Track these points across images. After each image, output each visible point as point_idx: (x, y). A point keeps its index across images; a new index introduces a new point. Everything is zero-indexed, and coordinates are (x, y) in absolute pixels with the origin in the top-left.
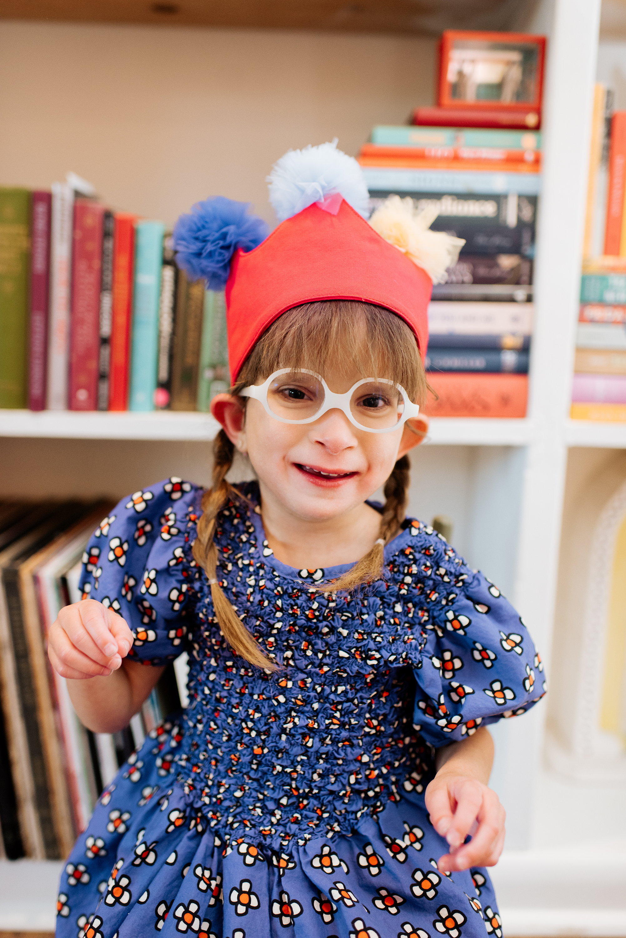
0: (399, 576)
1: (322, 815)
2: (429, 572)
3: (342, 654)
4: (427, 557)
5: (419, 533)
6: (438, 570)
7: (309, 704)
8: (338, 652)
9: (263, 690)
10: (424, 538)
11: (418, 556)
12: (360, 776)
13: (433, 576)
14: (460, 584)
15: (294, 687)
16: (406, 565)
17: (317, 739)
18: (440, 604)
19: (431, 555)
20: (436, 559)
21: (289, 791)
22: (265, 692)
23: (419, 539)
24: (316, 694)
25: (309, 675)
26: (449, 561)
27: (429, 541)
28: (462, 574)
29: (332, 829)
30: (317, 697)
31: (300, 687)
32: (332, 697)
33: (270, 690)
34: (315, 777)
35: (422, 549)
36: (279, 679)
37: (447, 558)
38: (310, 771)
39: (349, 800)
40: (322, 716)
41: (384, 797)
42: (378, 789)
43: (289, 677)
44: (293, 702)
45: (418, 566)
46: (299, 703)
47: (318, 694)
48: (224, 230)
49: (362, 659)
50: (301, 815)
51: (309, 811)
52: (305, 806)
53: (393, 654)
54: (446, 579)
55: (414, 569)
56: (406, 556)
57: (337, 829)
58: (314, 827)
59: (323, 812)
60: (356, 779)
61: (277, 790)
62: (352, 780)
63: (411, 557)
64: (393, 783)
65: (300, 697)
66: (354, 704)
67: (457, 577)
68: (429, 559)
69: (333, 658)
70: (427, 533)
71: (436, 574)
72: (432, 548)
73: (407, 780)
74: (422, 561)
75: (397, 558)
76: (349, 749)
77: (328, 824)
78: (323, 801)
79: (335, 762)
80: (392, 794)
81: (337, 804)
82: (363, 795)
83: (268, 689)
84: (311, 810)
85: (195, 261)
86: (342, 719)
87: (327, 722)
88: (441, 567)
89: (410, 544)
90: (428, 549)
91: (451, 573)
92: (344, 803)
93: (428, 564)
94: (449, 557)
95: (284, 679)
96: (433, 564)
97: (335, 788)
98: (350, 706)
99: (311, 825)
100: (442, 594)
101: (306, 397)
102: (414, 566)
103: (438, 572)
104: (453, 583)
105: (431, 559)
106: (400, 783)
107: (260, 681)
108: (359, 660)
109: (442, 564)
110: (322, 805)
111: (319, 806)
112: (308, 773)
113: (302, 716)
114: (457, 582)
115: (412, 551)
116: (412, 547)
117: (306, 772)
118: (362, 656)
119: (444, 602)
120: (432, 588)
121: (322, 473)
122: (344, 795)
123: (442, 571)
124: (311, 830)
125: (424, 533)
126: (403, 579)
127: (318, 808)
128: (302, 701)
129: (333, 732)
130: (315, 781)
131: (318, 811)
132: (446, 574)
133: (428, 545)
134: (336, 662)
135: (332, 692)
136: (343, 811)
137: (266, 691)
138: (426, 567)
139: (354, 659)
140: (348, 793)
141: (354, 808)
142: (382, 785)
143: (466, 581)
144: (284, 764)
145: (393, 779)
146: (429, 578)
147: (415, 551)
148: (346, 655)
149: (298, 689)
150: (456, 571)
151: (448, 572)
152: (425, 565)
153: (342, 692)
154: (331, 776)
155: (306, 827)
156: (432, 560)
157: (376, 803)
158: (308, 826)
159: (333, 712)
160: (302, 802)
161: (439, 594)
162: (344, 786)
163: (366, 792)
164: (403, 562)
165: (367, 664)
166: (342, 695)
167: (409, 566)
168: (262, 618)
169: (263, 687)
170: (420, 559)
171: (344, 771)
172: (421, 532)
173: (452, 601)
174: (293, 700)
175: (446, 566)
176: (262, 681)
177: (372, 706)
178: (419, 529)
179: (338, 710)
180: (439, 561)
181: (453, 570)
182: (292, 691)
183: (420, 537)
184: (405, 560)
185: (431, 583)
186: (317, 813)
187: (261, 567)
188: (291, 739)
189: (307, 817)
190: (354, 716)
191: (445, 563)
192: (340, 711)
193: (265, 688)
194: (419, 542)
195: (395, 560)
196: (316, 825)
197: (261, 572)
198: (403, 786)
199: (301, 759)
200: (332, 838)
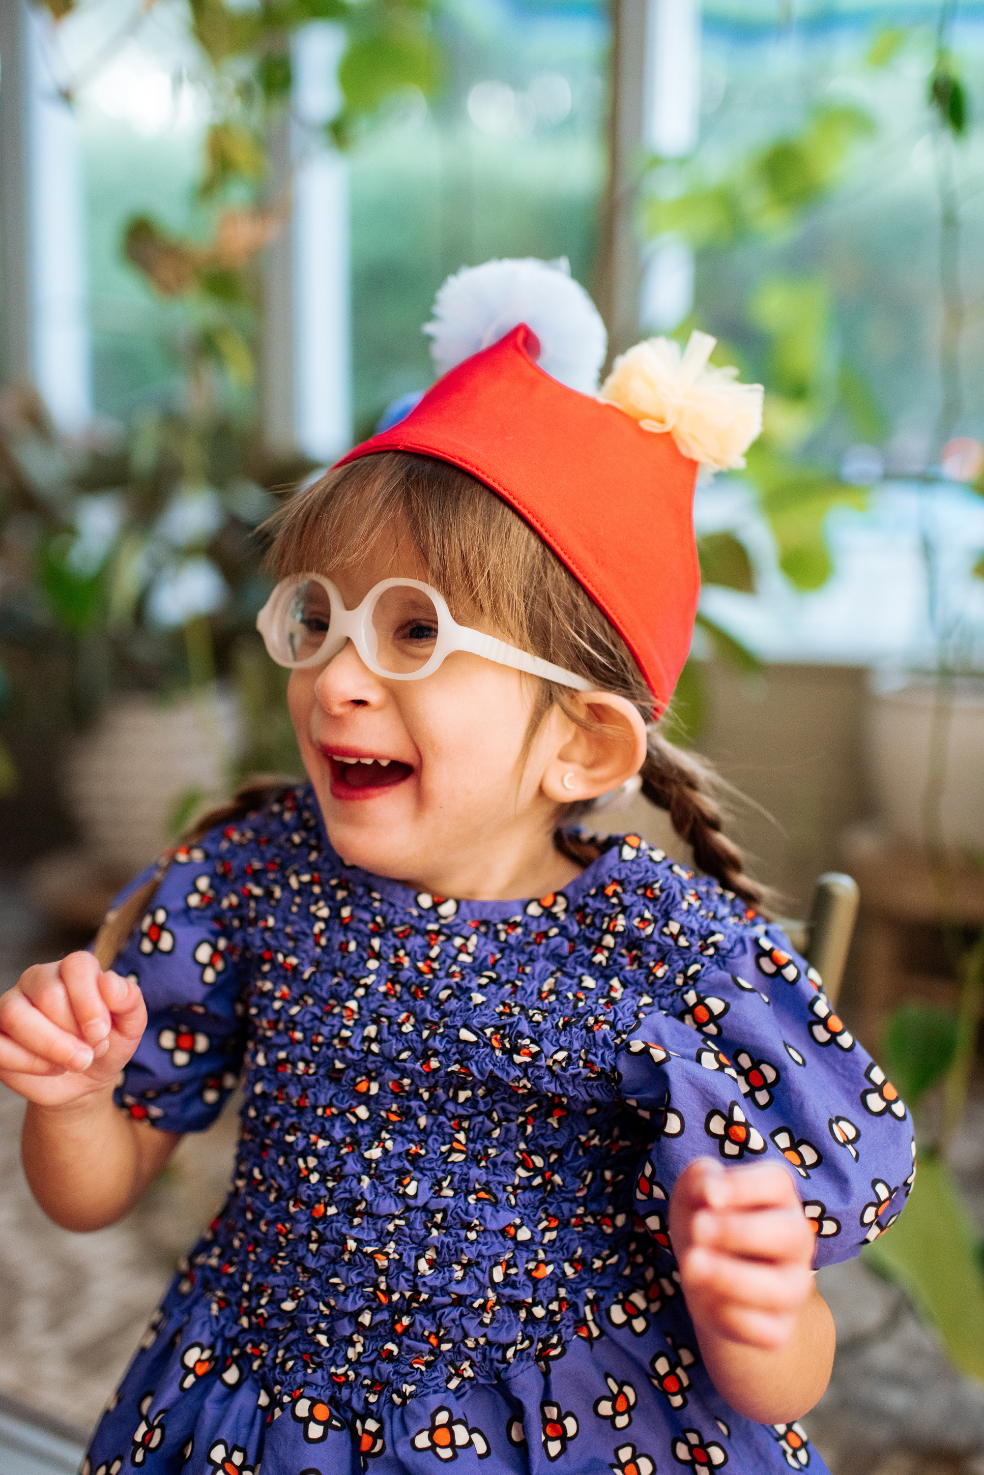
0: (593, 933)
1: (439, 1346)
2: (649, 930)
3: (466, 1035)
4: (648, 903)
5: (637, 856)
6: (666, 925)
7: (412, 1118)
8: (458, 1030)
9: (331, 1099)
10: (646, 866)
11: (628, 899)
12: (513, 1271)
13: (656, 937)
14: (711, 951)
15: (382, 1093)
16: (605, 915)
17: (426, 1184)
18: (672, 985)
19: (655, 899)
20: (664, 907)
21: (372, 1296)
22: (334, 1101)
23: (635, 868)
24: (422, 1103)
26: (688, 911)
27: (654, 872)
28: (713, 933)
29: (459, 1374)
30: (425, 1107)
31: (393, 1092)
32: (450, 1107)
33: (343, 1098)
34: (423, 1265)
35: (639, 887)
36: (356, 1077)
37: (685, 905)
38: (413, 1254)
39: (492, 1320)
40: (436, 1139)
41: (568, 1327)
42: (554, 1306)
43: (373, 1074)
44: (382, 1117)
45: (629, 917)
46: (394, 1118)
47: (426, 1102)
49: (505, 1051)
50: (399, 1345)
51: (416, 1340)
52: (407, 1328)
53: (561, 1049)
54: (683, 941)
55: (621, 922)
56: (608, 898)
57: (469, 1373)
58: (423, 1368)
59: (441, 1341)
60: (506, 1275)
61: (351, 1295)
62: (498, 1275)
63: (614, 900)
64: (588, 1302)
65: (394, 1107)
66: (493, 1121)
67: (704, 938)
68: (651, 906)
69: (448, 1042)
70: (651, 859)
71: (662, 933)
72: (657, 886)
73: (618, 1302)
74: (635, 910)
75: (590, 901)
76: (488, 1210)
77: (452, 1363)
78: (440, 1319)
79: (462, 1233)
80: (584, 1321)
81: (471, 1325)
82: (523, 1314)
83: (341, 1096)
84: (419, 1337)
86: (471, 1146)
87: (444, 1148)
88: (671, 919)
89: (616, 875)
90: (648, 886)
91: (692, 932)
92: (482, 1324)
93: (647, 915)
94: (690, 904)
95: (364, 1078)
96: (658, 915)
97: (463, 1290)
98: (483, 1123)
99: (416, 1366)
100: (675, 965)
102: (621, 917)
103: (665, 930)
104: (695, 949)
105: (655, 906)
106: (603, 1305)
107: (327, 1082)
108: (498, 1053)
109: (675, 915)
110: (440, 1326)
111: (434, 1330)
112: (409, 1257)
113: (399, 1139)
114: (704, 948)
115: (619, 889)
116: (620, 883)
117: (405, 1254)
118: (504, 1045)
119: (679, 981)
120: (658, 957)
122: (483, 1307)
123: (674, 927)
124: (418, 1376)
125: (645, 858)
126: (601, 939)
127: (430, 1333)
128: (398, 1116)
129: (457, 1169)
130: (423, 1276)
131: (433, 1340)
132: (682, 932)
133: (651, 880)
134: (454, 1050)
135: (448, 1099)
136: (482, 1341)
137: (337, 1100)
138: (643, 920)
139: (488, 1050)
140: (490, 1304)
141: (503, 1338)
142: (564, 1299)
143: (720, 945)
144: (364, 1236)
145: (591, 1294)
146: (649, 939)
147: (625, 891)
148: (472, 1038)
149: (391, 1096)
150: (701, 927)
151: (686, 930)
152: (641, 915)
153: (467, 1099)
154: (456, 1267)
155: (408, 1369)
156: (658, 908)
157: (550, 1338)
158: (412, 1367)
159: (454, 1132)
160: (400, 1321)
161: (670, 966)
162: (482, 1287)
163: (529, 1308)
164: (599, 910)
165: (514, 1063)
166: (468, 1104)
167: (613, 919)
168: (344, 973)
169: (331, 1093)
170: (632, 905)
171: (480, 1255)
172: (640, 855)
173: (695, 977)
174: (383, 1114)
175: (682, 918)
176: (330, 1083)
177: (525, 1129)
178: (638, 849)
179: (463, 1129)
180: (670, 908)
181: (695, 926)
182: (380, 1099)
183: (639, 865)
184: (603, 906)
185: (653, 949)
186: (431, 1344)
188: (377, 1183)
189: (410, 1350)
190: (495, 1143)
191: (681, 915)
192: (467, 1131)
193: (334, 1095)
194: (635, 873)
195: (586, 905)
196: (428, 1364)
197: (342, 894)
198: (608, 1311)
199: (396, 1226)
200: (458, 1388)
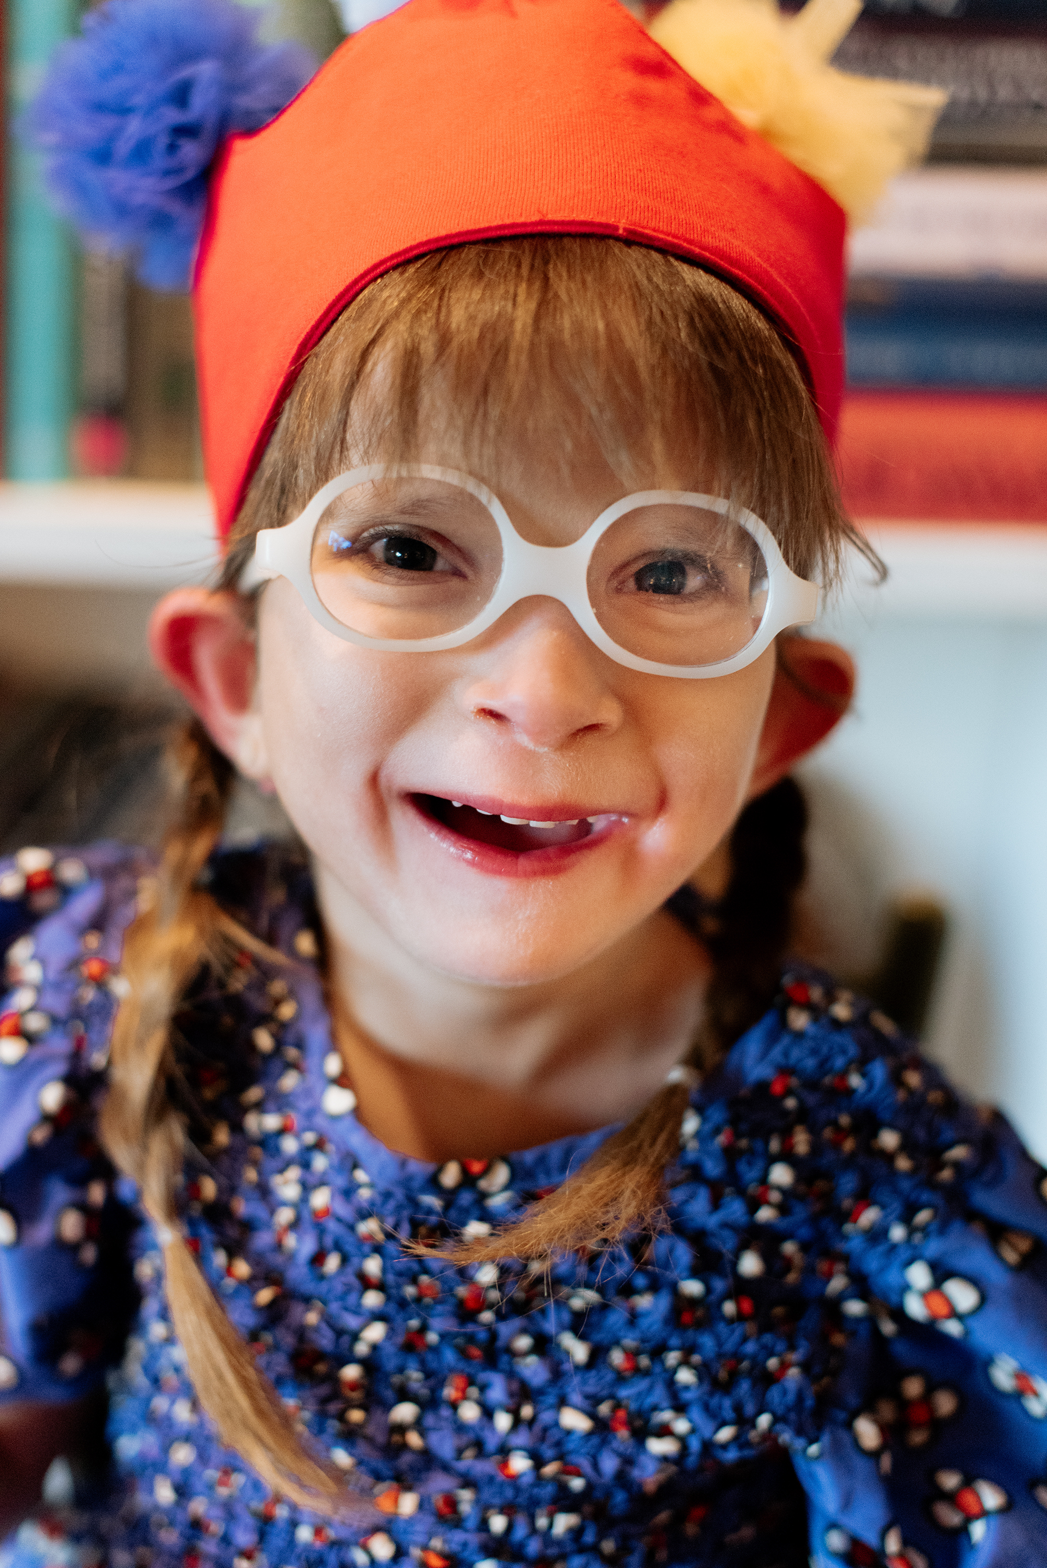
5: (812, 1022)
10: (829, 1038)
14: (946, 1175)
15: (420, 1514)
25: (468, 1482)
27: (842, 1047)
31: (438, 1514)
32: (537, 1543)
35: (822, 1076)
43: (405, 1481)
47: (496, 1538)
48: (185, 72)
49: (633, 1435)
65: (437, 1543)
69: (542, 1432)
70: (834, 1022)
85: (93, 176)
101: (440, 564)
116: (791, 1072)
121: (504, 819)
125: (826, 1023)
135: (536, 1529)
143: (962, 1163)
149: (432, 1520)
153: (568, 1530)
165: (649, 1451)
166: (568, 1538)
172: (817, 1019)
178: (811, 1008)
182: (414, 1524)
183: (816, 1037)
187: (319, 1146)
194: (813, 1052)
197: (320, 1163)
